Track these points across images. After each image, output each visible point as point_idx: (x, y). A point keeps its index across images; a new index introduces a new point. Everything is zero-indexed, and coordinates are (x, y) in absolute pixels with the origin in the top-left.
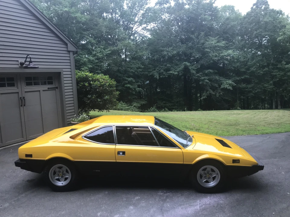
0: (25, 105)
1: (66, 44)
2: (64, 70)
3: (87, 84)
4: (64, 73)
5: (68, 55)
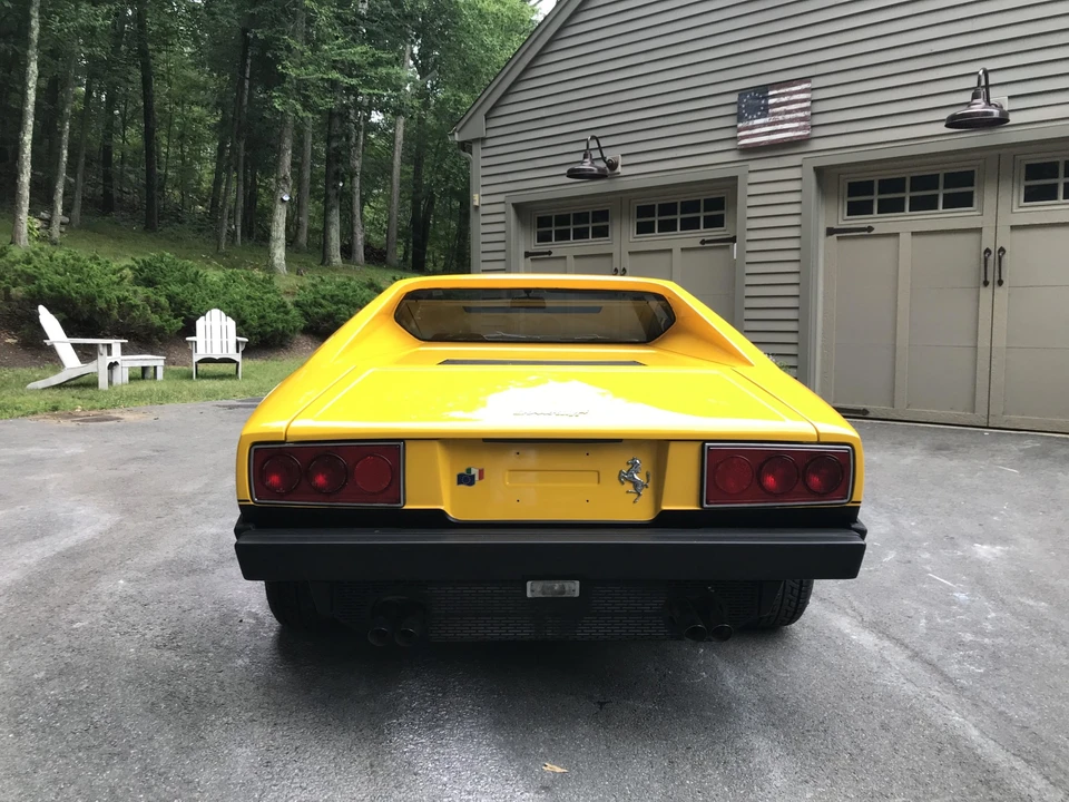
0: (1000, 283)
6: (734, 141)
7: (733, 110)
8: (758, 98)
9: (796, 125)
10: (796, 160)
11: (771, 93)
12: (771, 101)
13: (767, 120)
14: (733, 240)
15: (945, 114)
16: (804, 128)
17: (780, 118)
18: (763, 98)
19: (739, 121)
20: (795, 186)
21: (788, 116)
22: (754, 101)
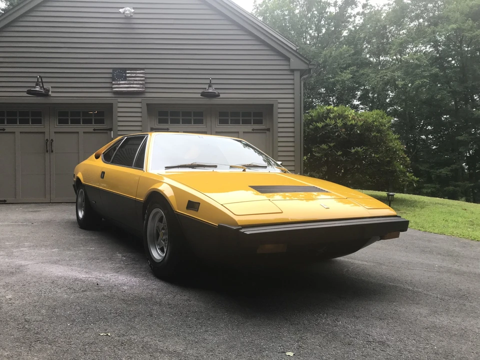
1: (288, 59)
2: (280, 101)
3: (320, 125)
4: (280, 106)
5: (291, 77)
6: (111, 89)
7: (110, 76)
8: (122, 73)
9: (139, 86)
10: (139, 100)
11: (127, 72)
12: (128, 75)
13: (126, 82)
14: (111, 130)
15: (201, 91)
16: (142, 88)
17: (132, 82)
18: (124, 73)
19: (113, 81)
20: (139, 110)
21: (135, 82)
22: (120, 74)
